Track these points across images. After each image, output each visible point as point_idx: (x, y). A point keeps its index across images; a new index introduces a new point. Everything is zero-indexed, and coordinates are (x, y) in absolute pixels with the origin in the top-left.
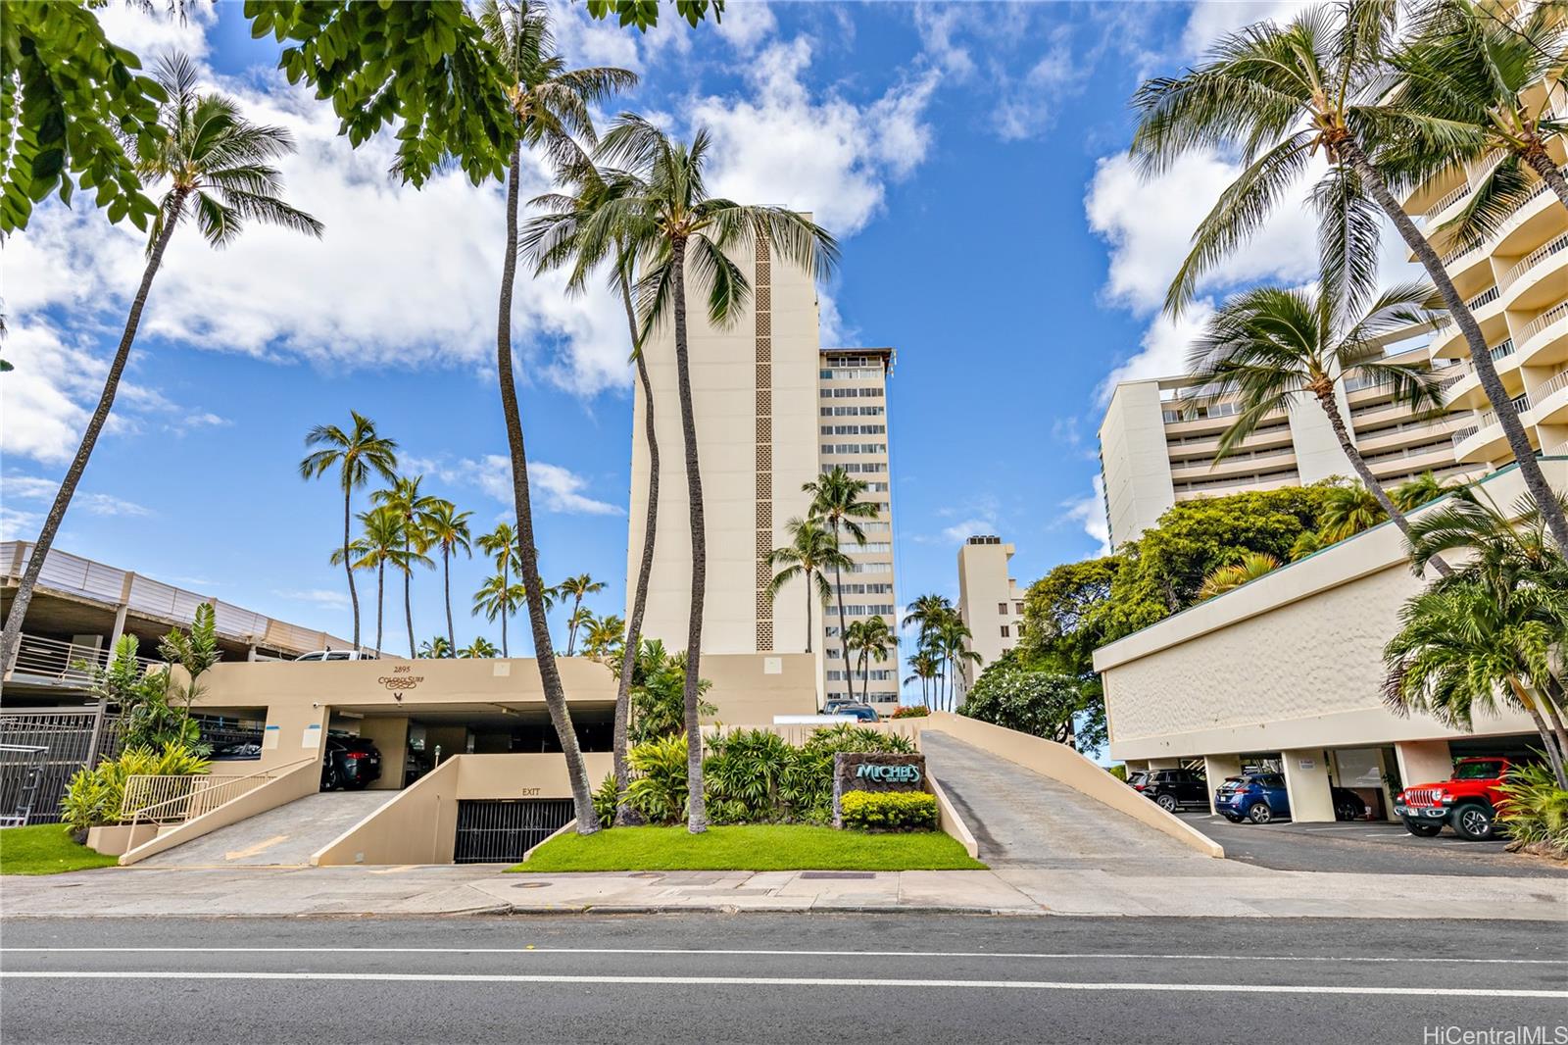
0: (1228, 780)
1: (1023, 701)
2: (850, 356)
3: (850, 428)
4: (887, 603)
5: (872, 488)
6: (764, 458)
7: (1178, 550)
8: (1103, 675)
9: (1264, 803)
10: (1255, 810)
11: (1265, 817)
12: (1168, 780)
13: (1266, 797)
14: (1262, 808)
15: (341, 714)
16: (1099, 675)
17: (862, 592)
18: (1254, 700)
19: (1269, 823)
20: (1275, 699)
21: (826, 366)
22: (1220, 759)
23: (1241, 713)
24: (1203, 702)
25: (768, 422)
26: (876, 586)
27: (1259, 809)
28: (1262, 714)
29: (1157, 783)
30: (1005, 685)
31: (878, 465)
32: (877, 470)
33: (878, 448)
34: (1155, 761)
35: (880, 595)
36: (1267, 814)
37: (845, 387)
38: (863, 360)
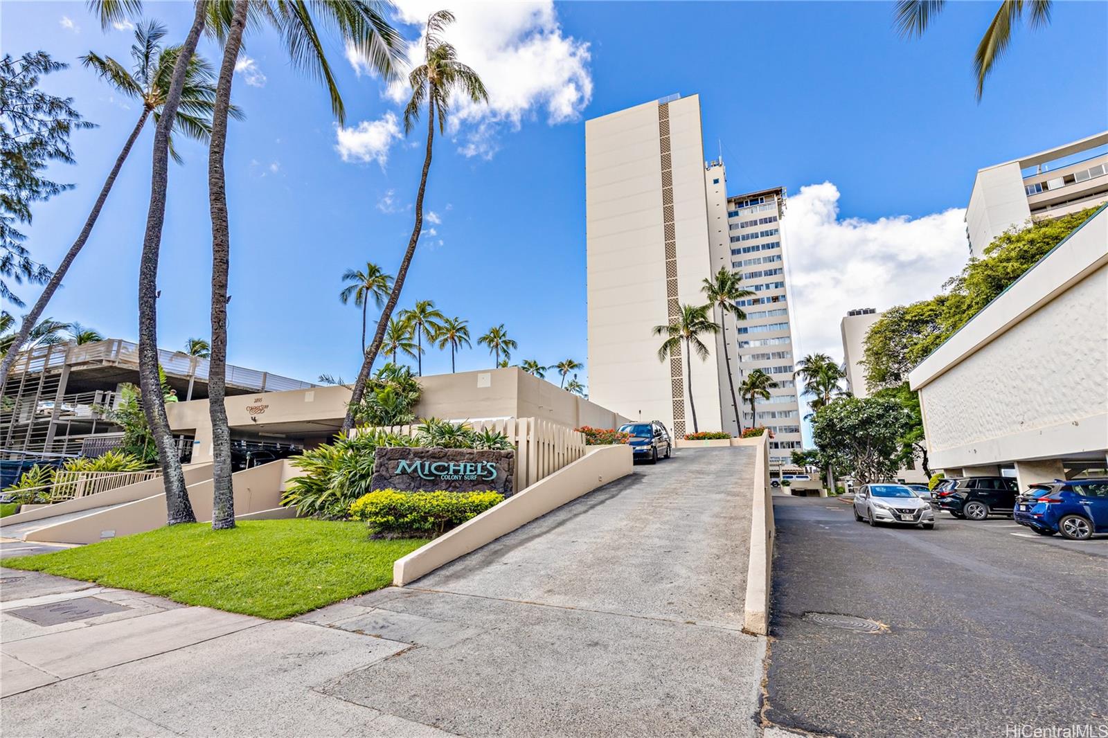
0: (1031, 487)
1: (853, 421)
2: (752, 198)
3: (753, 247)
4: (788, 365)
5: (772, 287)
6: (671, 269)
7: (1008, 273)
8: (919, 392)
9: (1085, 516)
10: (1067, 523)
11: (1083, 531)
12: (978, 487)
13: (1087, 509)
14: (1078, 521)
15: (260, 434)
16: (916, 392)
17: (769, 358)
18: (1064, 395)
19: (1089, 538)
20: (1091, 390)
21: (733, 207)
22: (1031, 464)
23: (1049, 412)
24: (1007, 405)
25: (673, 244)
26: (779, 354)
27: (1073, 522)
28: (1075, 410)
29: (969, 490)
30: (838, 409)
31: (775, 270)
32: (775, 273)
33: (775, 258)
34: (969, 468)
35: (782, 359)
36: (1086, 528)
37: (748, 220)
38: (762, 199)
